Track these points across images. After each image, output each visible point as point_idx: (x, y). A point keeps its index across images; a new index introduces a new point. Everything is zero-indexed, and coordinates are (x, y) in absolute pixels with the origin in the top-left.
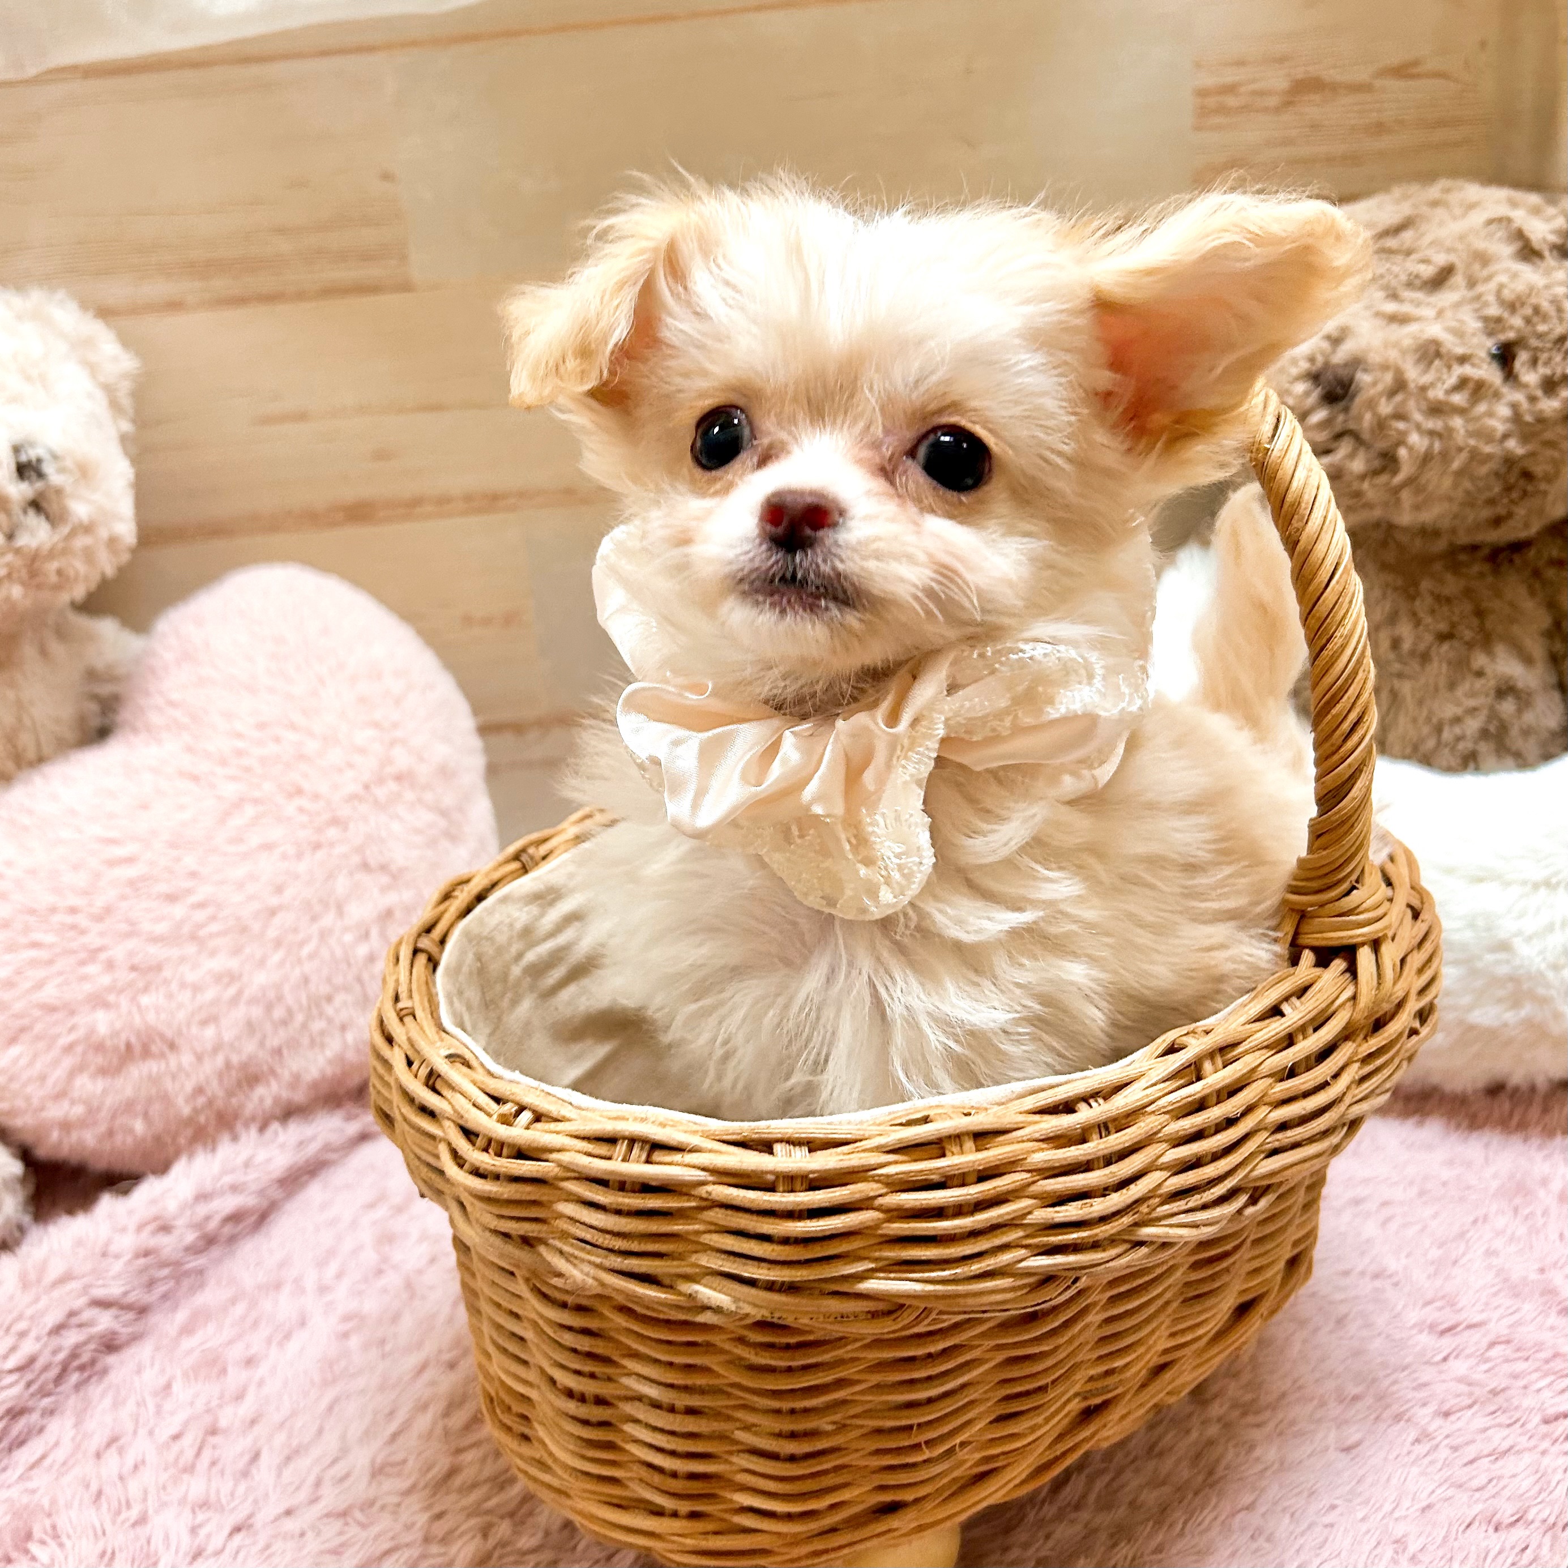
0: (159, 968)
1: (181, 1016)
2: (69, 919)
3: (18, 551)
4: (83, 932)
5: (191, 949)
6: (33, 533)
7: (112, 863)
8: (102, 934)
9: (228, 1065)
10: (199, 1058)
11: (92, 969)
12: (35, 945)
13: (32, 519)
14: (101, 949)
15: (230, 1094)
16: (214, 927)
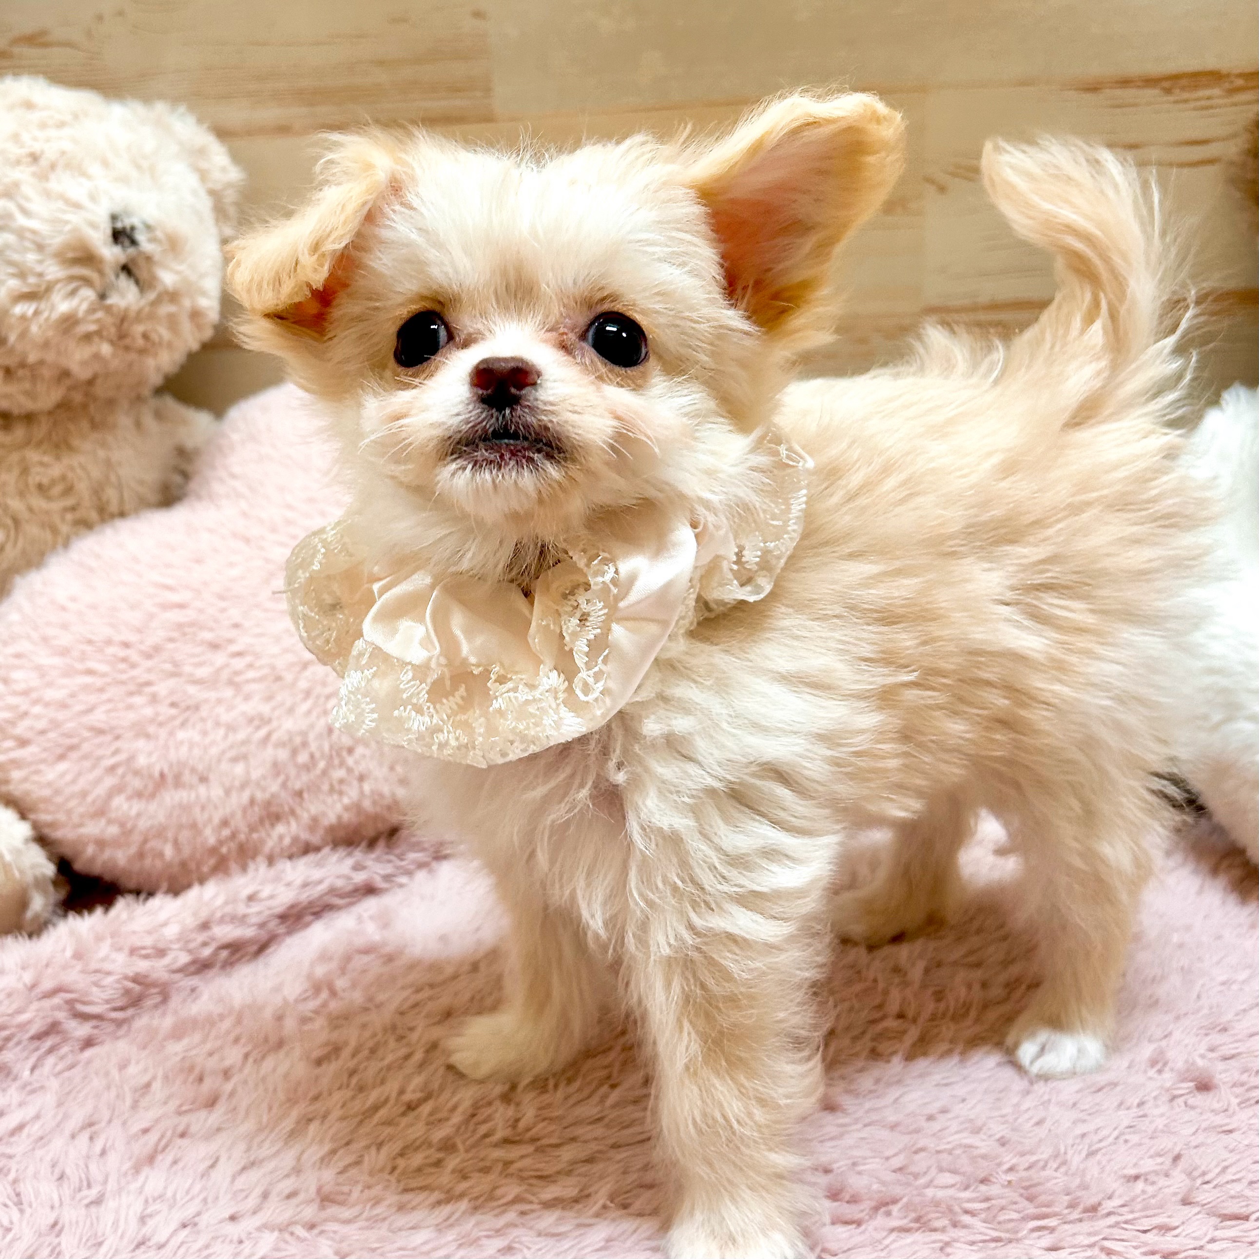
0: (197, 708)
1: (214, 751)
2: (122, 653)
3: (108, 309)
4: (133, 666)
5: (228, 693)
6: (123, 295)
7: (166, 607)
8: (149, 670)
9: (252, 802)
10: (228, 792)
11: (138, 700)
12: (90, 672)
13: (124, 282)
14: (148, 684)
15: (252, 829)
16: (251, 674)
